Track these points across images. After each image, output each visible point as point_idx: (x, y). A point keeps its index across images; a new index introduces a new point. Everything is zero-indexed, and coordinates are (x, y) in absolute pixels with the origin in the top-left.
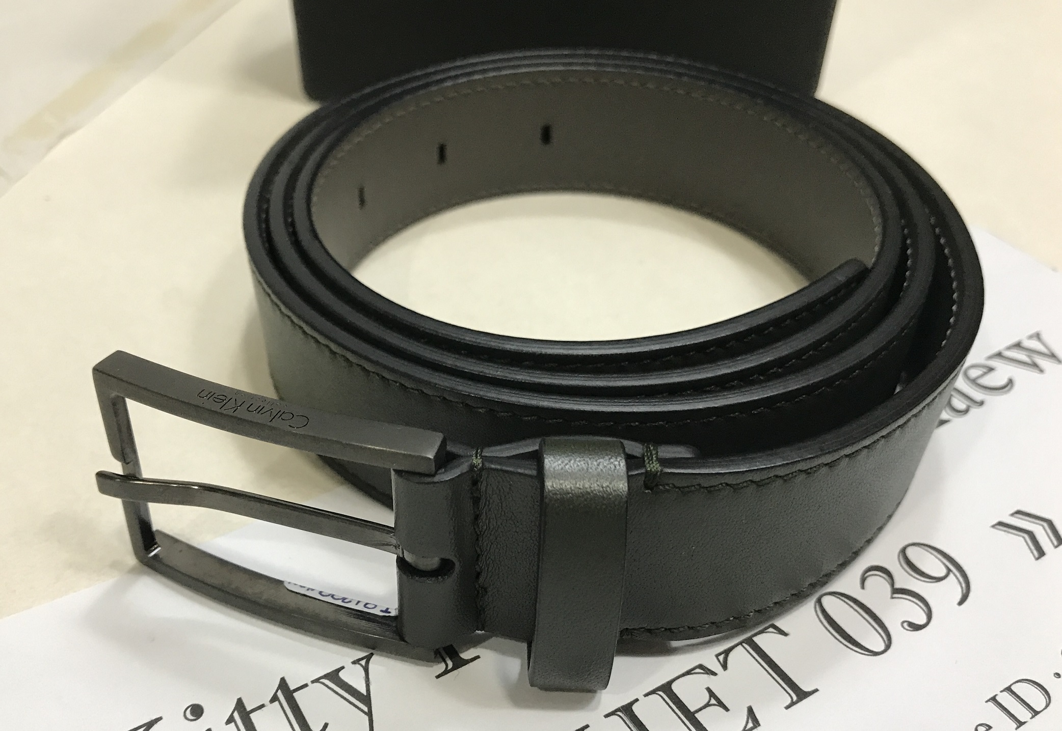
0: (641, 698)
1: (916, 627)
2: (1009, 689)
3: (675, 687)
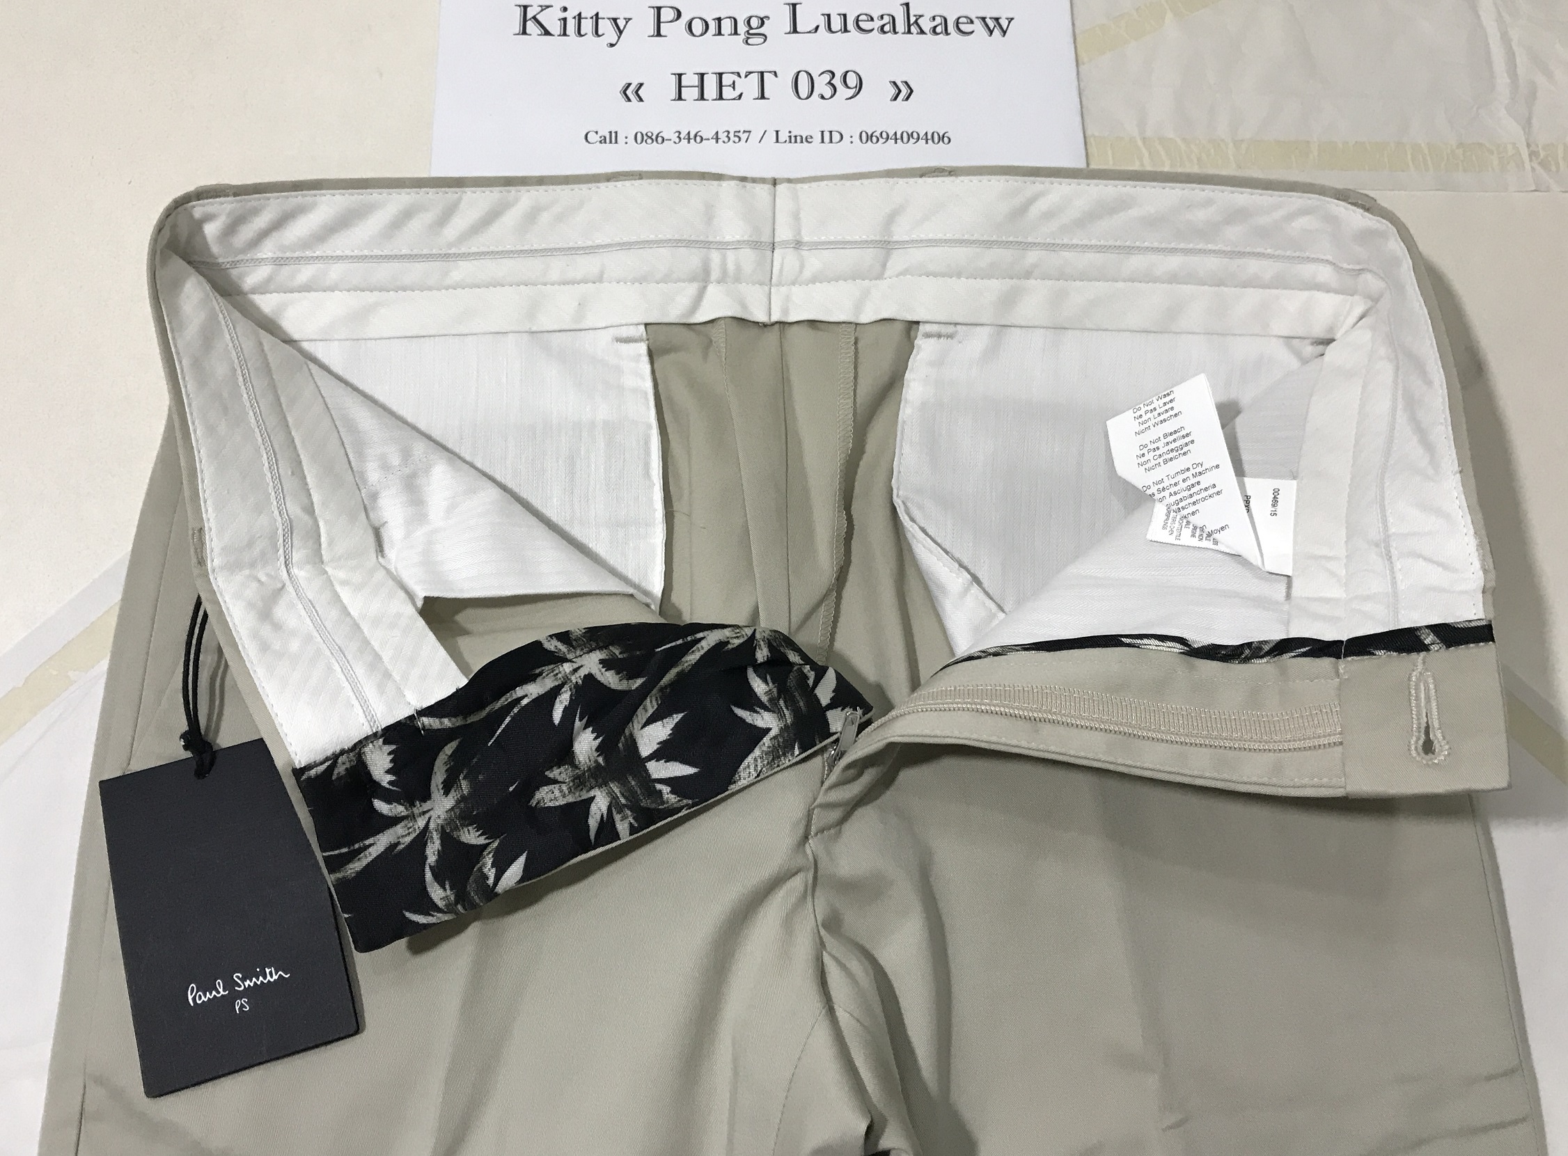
0: (710, 74)
1: (823, 97)
2: (831, 132)
3: (724, 76)
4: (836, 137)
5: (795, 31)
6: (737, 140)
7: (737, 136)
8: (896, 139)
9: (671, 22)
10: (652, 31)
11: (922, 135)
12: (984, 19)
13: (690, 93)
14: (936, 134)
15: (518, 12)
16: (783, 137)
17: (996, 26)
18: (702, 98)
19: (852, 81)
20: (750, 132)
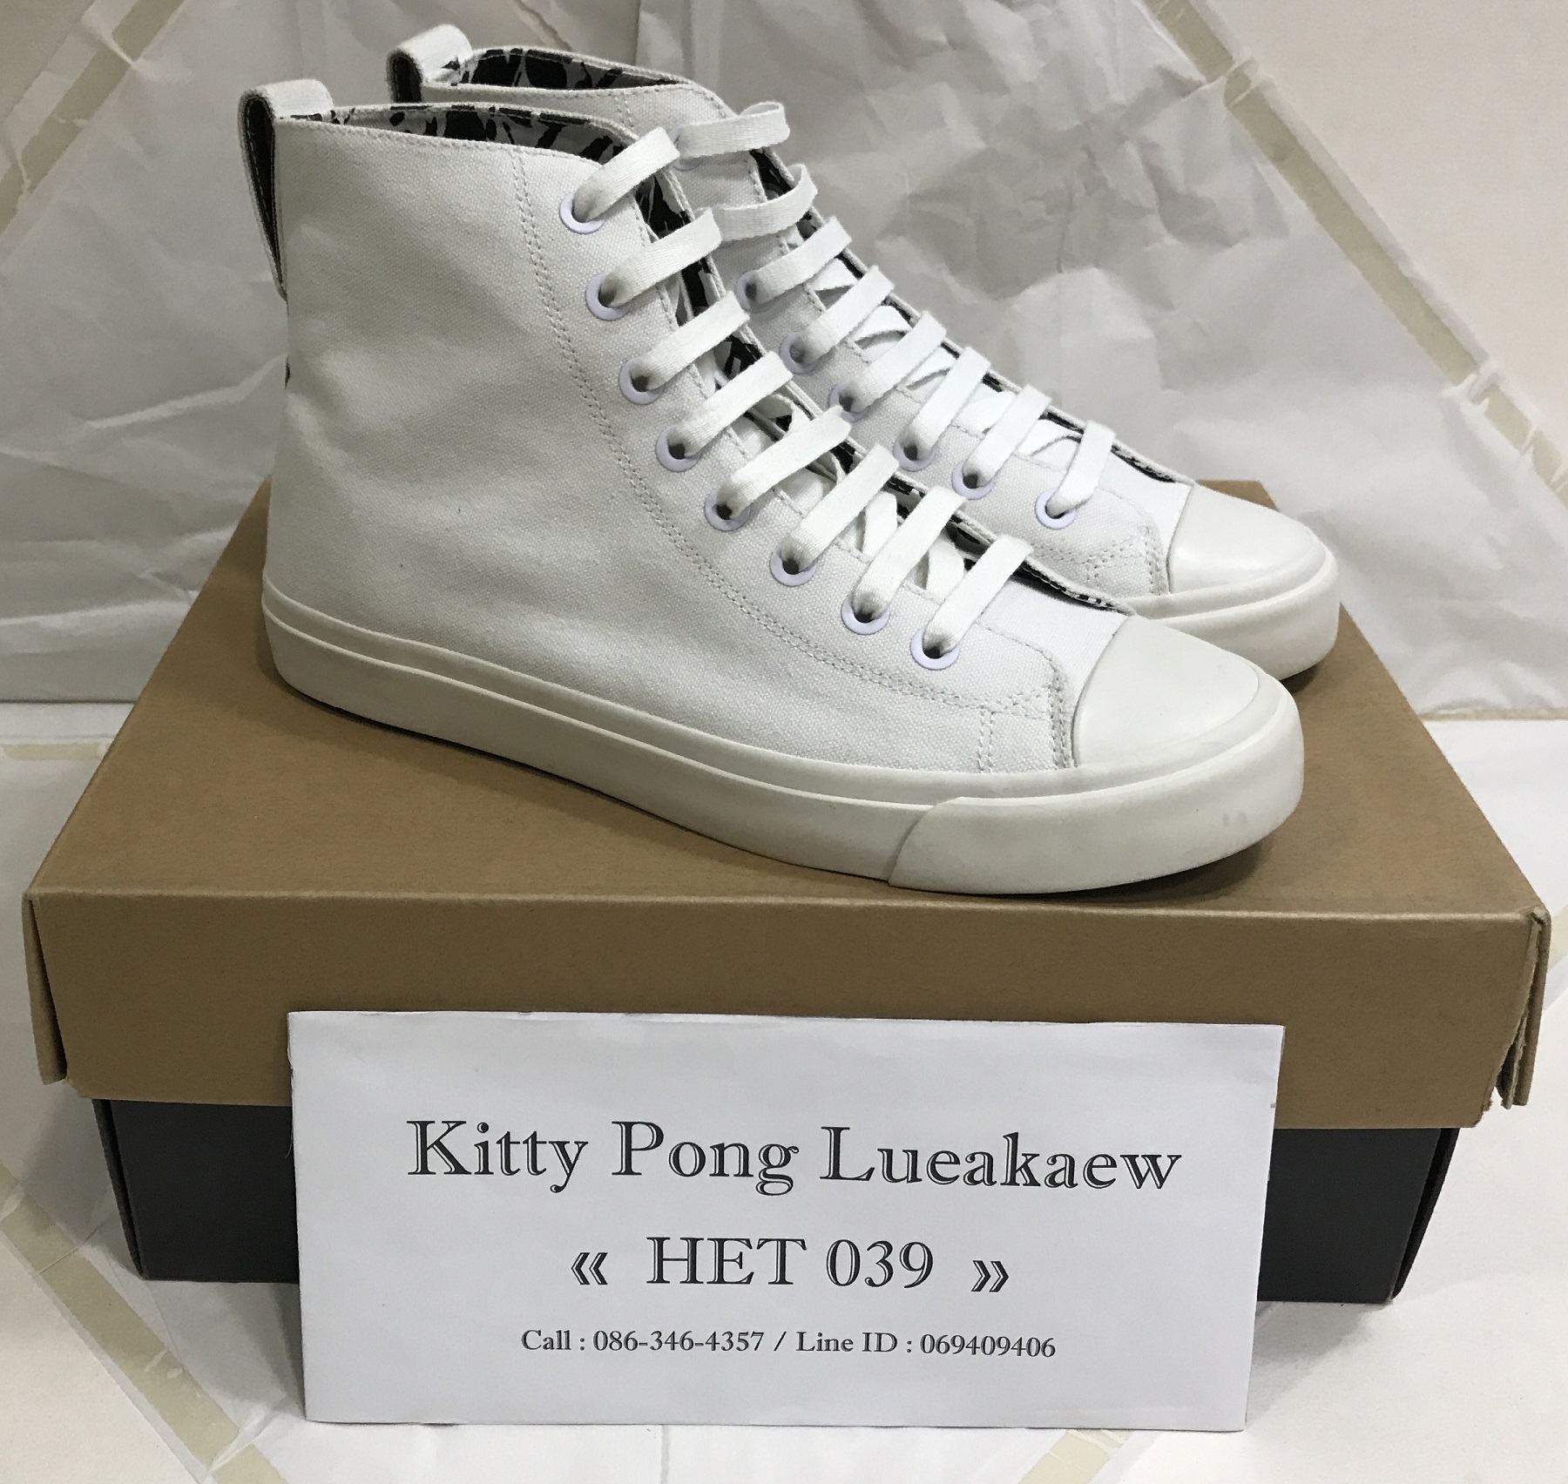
0: (706, 1239)
19: (917, 1257)
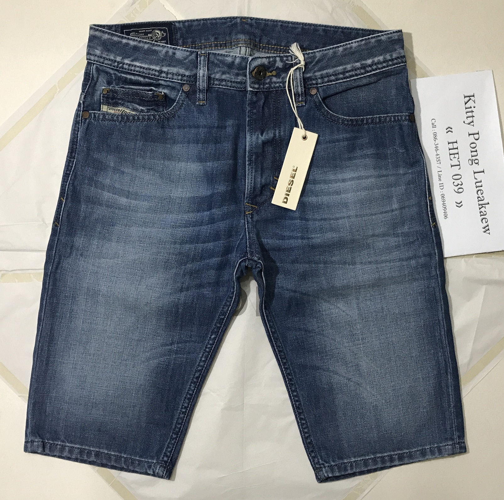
1: (454, 183)
2: (443, 186)
3: (458, 155)
4: (442, 188)
5: (474, 173)
6: (437, 160)
7: (439, 160)
8: (443, 204)
9: (474, 138)
10: (470, 133)
11: (446, 211)
12: (488, 226)
13: (451, 146)
14: (446, 215)
15: (472, 94)
16: (440, 173)
17: (486, 229)
18: (449, 149)
20: (440, 164)
